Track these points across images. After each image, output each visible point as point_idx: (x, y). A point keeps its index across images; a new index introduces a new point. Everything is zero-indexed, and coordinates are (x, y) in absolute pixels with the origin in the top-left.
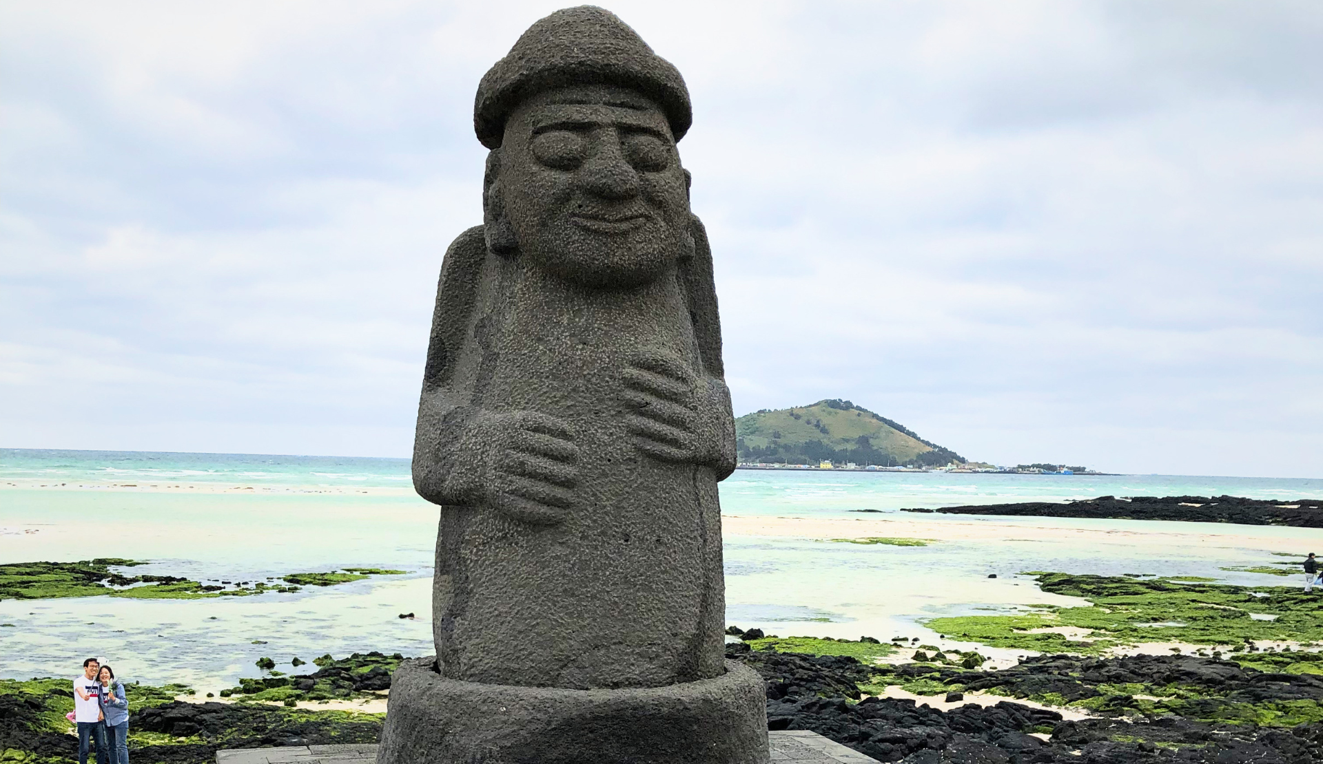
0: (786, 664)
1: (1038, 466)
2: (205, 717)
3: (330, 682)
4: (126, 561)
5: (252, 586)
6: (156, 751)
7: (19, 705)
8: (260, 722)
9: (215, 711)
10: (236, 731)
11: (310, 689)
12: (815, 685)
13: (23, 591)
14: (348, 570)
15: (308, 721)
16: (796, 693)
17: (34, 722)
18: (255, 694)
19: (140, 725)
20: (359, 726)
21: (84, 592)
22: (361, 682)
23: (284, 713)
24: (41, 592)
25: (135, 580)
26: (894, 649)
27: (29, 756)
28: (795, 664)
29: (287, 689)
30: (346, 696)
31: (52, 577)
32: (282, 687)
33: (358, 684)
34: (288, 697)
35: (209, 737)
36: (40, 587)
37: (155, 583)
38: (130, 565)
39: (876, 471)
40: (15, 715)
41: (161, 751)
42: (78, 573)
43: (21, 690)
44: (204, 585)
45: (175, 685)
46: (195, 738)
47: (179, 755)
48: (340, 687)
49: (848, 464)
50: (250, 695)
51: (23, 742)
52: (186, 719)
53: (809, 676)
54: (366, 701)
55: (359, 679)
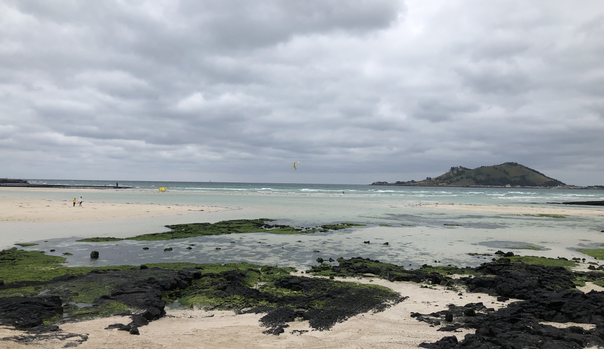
0: (536, 270)
1: (597, 186)
2: (304, 283)
3: (346, 269)
4: (269, 219)
5: (311, 229)
6: (288, 299)
7: (238, 275)
8: (324, 287)
9: (307, 281)
10: (315, 290)
11: (339, 272)
12: (554, 281)
13: (238, 230)
14: (342, 224)
15: (342, 287)
16: (546, 284)
17: (243, 282)
18: (318, 273)
19: (279, 285)
20: (362, 291)
21: (257, 231)
22: (357, 270)
23: (332, 283)
24: (243, 230)
25: (273, 226)
26: (576, 263)
27: (242, 298)
28: (540, 270)
29: (329, 271)
30: (352, 275)
31: (246, 225)
32: (328, 270)
33: (356, 271)
34: (331, 275)
35: (305, 292)
36: (243, 228)
37: (279, 228)
38: (271, 221)
39: (528, 188)
40: (237, 279)
41: (290, 299)
42: (255, 224)
43: (238, 268)
44: (295, 228)
45: (289, 267)
46: (300, 292)
47: (296, 301)
48: (350, 272)
49: (517, 186)
50: (317, 273)
51: (240, 292)
52: (296, 284)
53: (551, 277)
54: (360, 278)
55: (356, 269)
